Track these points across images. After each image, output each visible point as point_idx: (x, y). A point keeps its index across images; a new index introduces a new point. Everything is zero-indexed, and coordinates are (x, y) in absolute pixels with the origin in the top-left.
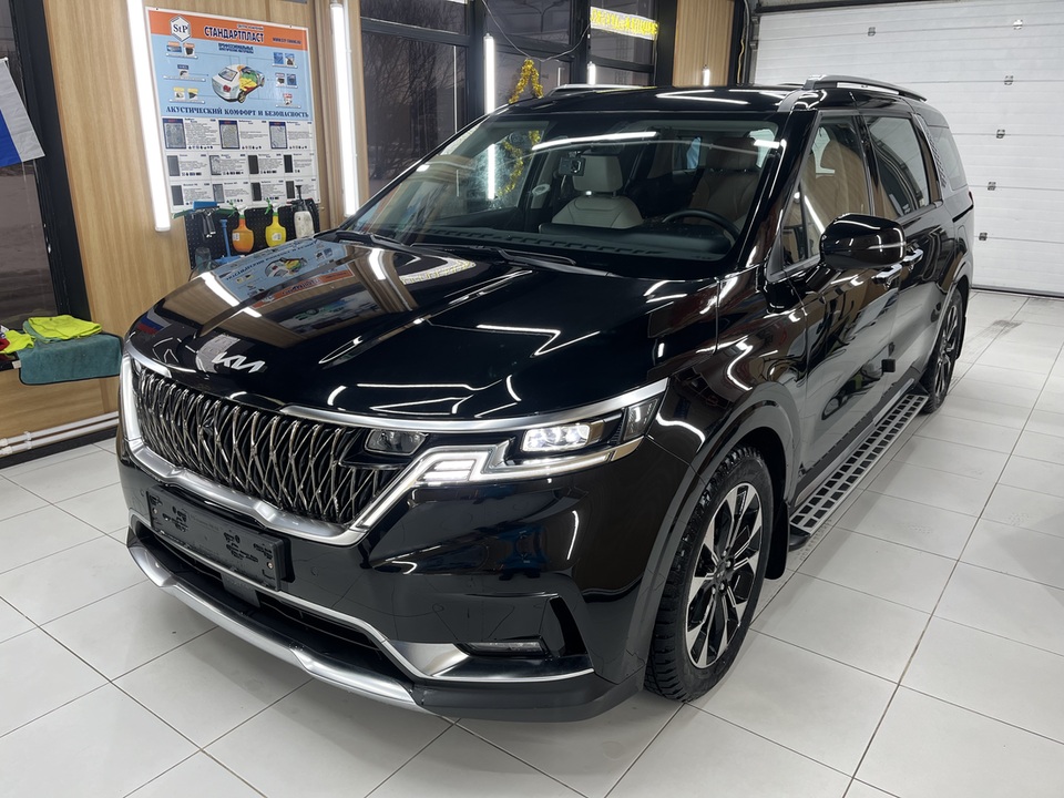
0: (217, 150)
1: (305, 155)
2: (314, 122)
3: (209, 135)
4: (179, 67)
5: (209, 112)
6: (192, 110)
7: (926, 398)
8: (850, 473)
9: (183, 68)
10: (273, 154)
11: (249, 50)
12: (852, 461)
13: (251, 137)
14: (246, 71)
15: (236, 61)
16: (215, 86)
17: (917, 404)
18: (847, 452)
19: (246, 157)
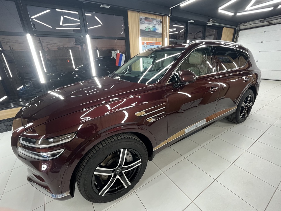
11: (154, 46)
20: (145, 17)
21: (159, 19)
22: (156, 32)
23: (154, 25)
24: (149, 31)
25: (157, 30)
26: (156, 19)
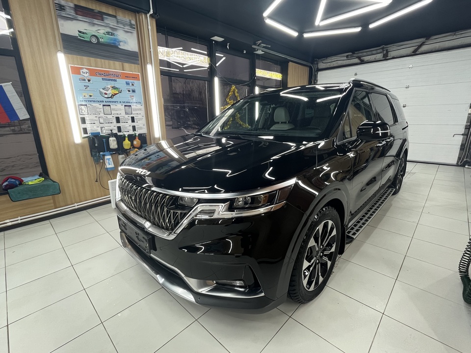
0: (102, 115)
1: (140, 116)
2: (143, 105)
3: (98, 110)
4: (85, 86)
5: (98, 102)
6: (90, 101)
7: (394, 189)
8: (368, 215)
9: (87, 87)
10: (126, 116)
11: (115, 81)
12: (369, 211)
13: (117, 110)
14: (114, 88)
15: (109, 85)
16: (101, 93)
17: (391, 191)
18: (367, 208)
19: (115, 117)
20: (75, 5)
21: (125, 17)
22: (119, 47)
23: (109, 30)
24: (94, 40)
25: (121, 44)
26: (115, 17)
